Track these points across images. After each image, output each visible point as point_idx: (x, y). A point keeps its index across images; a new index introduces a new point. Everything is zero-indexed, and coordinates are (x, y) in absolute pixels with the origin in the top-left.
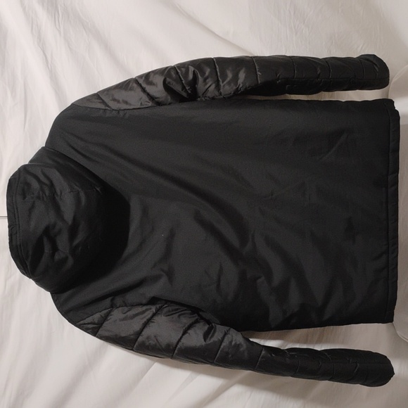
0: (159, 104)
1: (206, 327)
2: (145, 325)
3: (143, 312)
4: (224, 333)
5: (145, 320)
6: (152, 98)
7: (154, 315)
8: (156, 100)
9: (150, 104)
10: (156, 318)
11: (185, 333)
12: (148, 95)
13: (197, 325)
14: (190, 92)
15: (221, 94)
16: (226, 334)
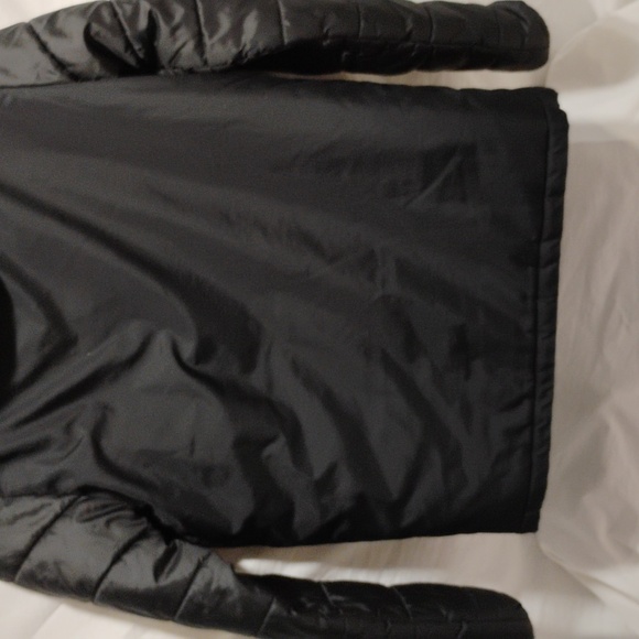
0: (76, 77)
1: (161, 549)
2: (38, 538)
3: (34, 512)
4: (195, 561)
5: (37, 528)
6: (60, 65)
7: (57, 517)
8: (70, 69)
9: (56, 76)
10: (60, 526)
11: (117, 558)
12: (53, 57)
13: (145, 544)
14: (141, 55)
15: (205, 62)
16: (199, 566)
